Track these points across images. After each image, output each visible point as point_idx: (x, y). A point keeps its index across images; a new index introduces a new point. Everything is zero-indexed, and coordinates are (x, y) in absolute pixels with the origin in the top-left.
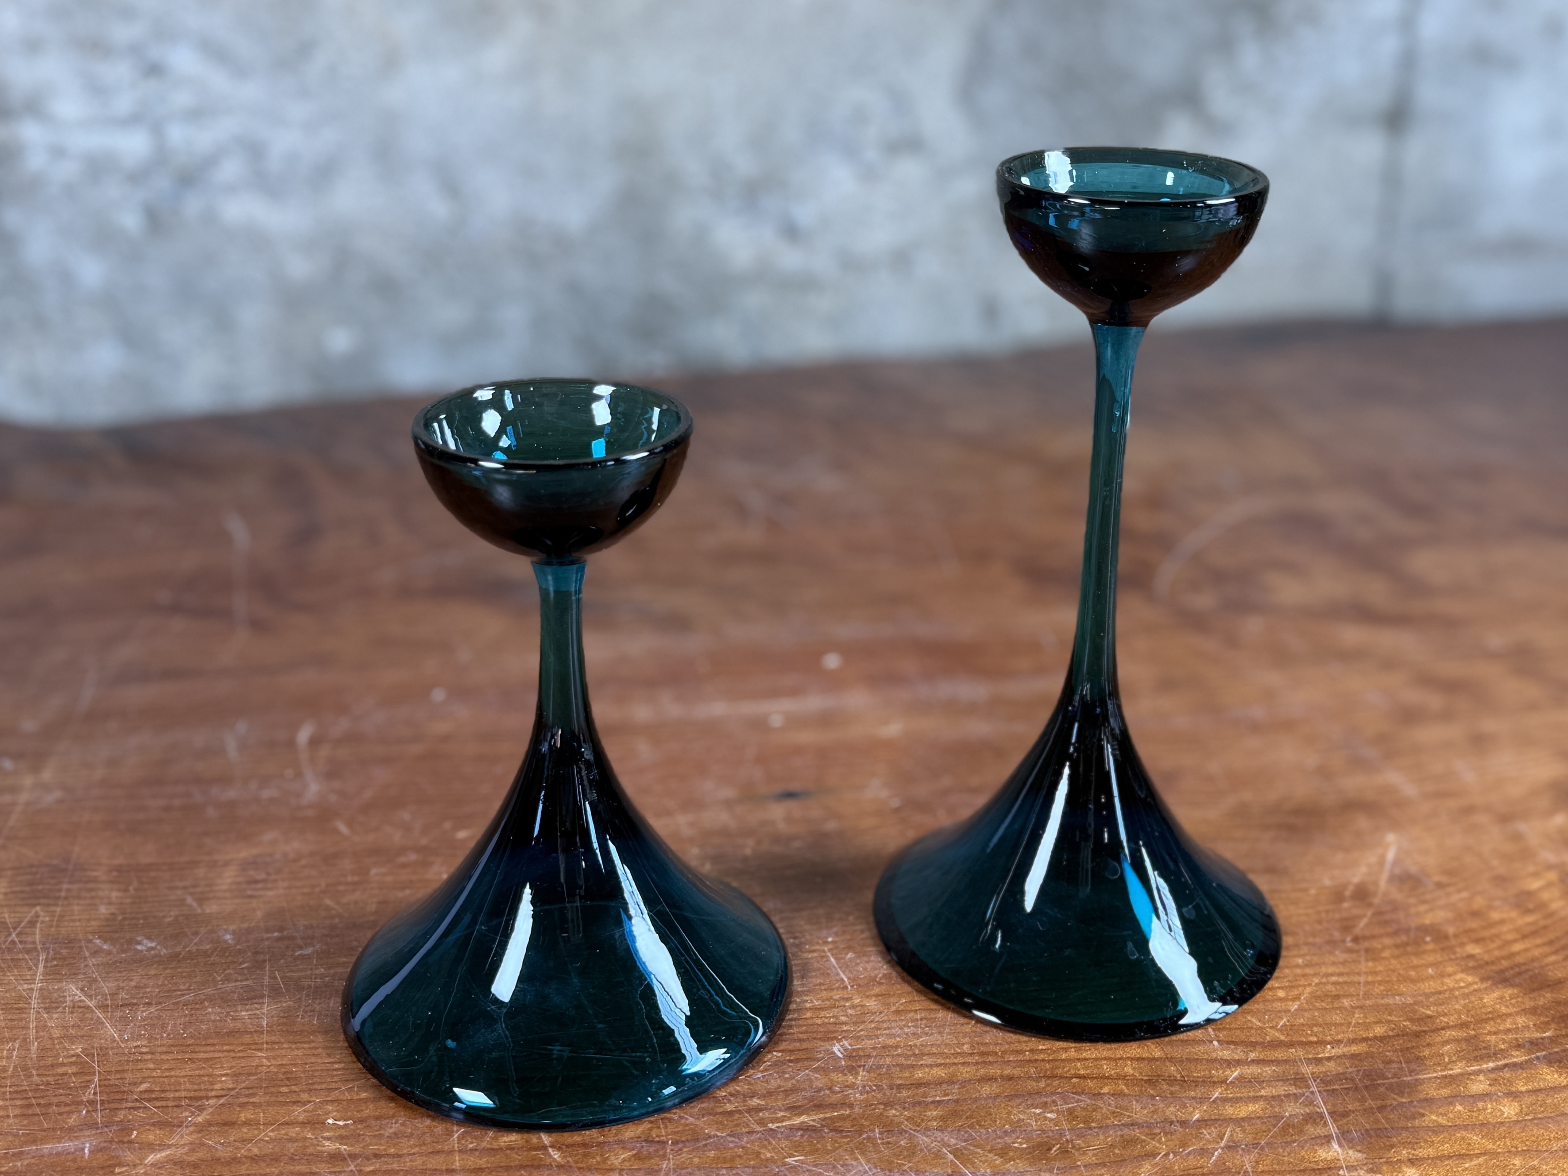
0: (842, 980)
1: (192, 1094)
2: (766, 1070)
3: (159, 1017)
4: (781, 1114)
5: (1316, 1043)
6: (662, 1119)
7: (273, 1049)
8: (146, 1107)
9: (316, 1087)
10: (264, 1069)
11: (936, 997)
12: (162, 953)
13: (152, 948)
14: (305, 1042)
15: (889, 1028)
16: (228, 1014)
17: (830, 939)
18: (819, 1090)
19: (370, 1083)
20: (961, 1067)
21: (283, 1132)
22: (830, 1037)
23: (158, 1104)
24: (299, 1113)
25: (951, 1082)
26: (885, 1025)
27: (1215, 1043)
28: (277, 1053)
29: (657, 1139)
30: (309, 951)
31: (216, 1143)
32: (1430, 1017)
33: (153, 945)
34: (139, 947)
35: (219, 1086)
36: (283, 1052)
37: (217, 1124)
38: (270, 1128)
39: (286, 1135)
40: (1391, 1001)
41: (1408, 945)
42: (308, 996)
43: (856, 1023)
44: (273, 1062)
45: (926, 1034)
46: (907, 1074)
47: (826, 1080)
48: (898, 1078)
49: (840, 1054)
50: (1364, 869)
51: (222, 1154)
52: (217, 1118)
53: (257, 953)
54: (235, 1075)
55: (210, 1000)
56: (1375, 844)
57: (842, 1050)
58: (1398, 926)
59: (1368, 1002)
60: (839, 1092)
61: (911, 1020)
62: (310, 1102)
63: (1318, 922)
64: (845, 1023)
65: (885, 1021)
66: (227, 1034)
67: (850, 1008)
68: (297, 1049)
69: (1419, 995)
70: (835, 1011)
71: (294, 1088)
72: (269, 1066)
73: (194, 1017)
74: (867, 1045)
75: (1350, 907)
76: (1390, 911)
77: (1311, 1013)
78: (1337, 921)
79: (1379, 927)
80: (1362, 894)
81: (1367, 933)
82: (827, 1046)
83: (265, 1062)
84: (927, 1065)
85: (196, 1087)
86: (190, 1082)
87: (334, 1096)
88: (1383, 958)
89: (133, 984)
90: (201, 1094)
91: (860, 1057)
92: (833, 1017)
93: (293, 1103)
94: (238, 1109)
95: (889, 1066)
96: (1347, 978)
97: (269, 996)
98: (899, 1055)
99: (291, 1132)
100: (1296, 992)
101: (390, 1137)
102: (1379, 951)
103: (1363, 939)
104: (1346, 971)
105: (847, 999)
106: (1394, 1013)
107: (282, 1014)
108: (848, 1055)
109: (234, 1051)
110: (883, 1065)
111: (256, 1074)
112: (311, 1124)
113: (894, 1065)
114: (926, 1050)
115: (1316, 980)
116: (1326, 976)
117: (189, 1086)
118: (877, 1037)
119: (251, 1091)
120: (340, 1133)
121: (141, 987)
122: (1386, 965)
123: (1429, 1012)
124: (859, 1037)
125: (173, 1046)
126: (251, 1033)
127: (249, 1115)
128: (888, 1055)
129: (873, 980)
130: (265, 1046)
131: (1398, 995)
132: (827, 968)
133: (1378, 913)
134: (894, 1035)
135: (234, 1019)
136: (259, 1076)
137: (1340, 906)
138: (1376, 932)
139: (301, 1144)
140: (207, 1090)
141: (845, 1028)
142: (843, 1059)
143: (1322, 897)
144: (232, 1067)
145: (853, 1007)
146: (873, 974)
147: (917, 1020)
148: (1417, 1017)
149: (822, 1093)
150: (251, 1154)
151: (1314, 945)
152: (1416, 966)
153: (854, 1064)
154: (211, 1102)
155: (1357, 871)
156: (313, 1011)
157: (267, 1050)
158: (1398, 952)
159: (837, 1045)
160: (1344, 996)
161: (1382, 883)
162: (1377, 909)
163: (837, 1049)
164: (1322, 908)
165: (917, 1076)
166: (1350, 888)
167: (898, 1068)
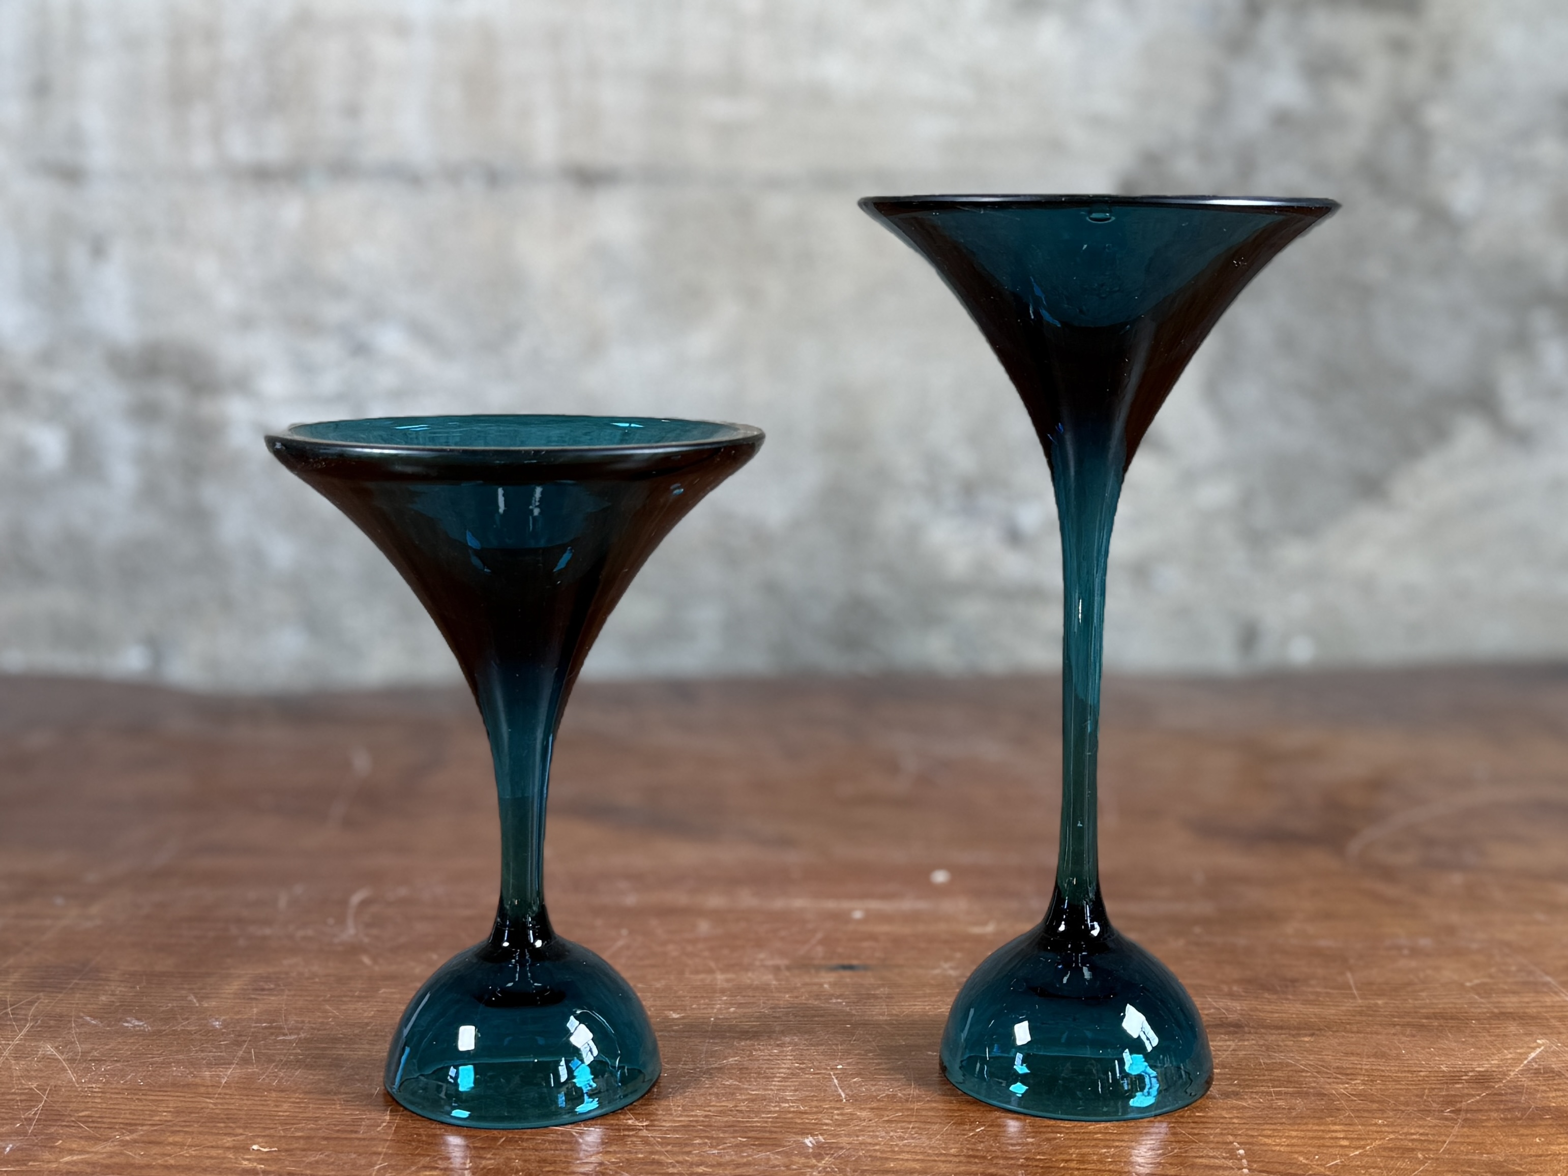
0: (840, 1095)
1: (127, 1121)
2: (724, 1149)
3: (122, 1070)
7: (224, 1098)
8: (80, 1127)
9: (254, 1125)
10: (208, 1110)
12: (147, 1030)
13: (138, 1026)
14: (258, 1096)
15: (873, 1131)
16: (191, 1073)
17: (840, 1067)
18: (774, 1166)
21: (205, 1152)
22: (805, 1132)
23: (91, 1125)
24: (228, 1141)
25: (924, 1172)
27: (1246, 1171)
28: (227, 1101)
30: (293, 1037)
31: (135, 1154)
32: (1520, 1172)
33: (141, 1023)
34: (126, 1024)
35: (157, 1118)
36: (233, 1101)
37: (143, 1142)
38: (193, 1149)
39: (208, 1154)
40: (1476, 1157)
41: (1520, 1119)
42: (276, 1066)
43: (839, 1125)
44: (220, 1107)
45: (913, 1138)
46: (878, 1163)
47: (786, 1160)
48: (866, 1165)
49: (810, 1145)
50: (1496, 1062)
51: (137, 1161)
52: (145, 1139)
53: (240, 1036)
54: (178, 1112)
55: (178, 1063)
56: (1520, 1045)
57: (814, 1142)
58: (1514, 1105)
59: (1447, 1156)
60: (796, 1170)
61: (902, 1128)
62: (241, 1134)
63: (1417, 1096)
64: (827, 1124)
65: (872, 1126)
66: (184, 1086)
67: (838, 1115)
68: (247, 1100)
69: (1513, 1155)
70: (820, 1116)
71: (231, 1125)
72: (213, 1109)
73: (157, 1073)
74: (844, 1140)
75: (1463, 1088)
76: (1511, 1094)
77: (1373, 1159)
78: (1443, 1096)
79: (1492, 1105)
80: (1483, 1080)
81: (1474, 1108)
82: (799, 1138)
83: (211, 1106)
84: (902, 1160)
85: (135, 1117)
86: (130, 1113)
87: (267, 1132)
88: (1483, 1126)
89: (107, 1047)
90: (138, 1122)
91: (831, 1148)
92: (815, 1119)
93: (225, 1134)
94: (169, 1134)
95: (860, 1156)
96: (1431, 1138)
97: (237, 1064)
98: (875, 1150)
99: (214, 1153)
100: (1362, 1143)
101: (310, 1163)
102: (1482, 1121)
103: (1467, 1111)
104: (1432, 1133)
105: (838, 1109)
106: (1476, 1166)
107: (244, 1076)
108: (819, 1146)
109: (184, 1097)
110: (854, 1156)
111: (198, 1113)
112: (235, 1149)
113: (865, 1157)
114: (907, 1149)
115: (1392, 1136)
116: (1406, 1134)
117: (128, 1116)
118: (858, 1136)
119: (188, 1124)
120: (261, 1156)
121: (115, 1050)
122: (1484, 1132)
123: (1520, 1169)
124: (838, 1135)
125: (126, 1089)
126: (208, 1086)
127: (178, 1139)
128: (862, 1150)
129: (874, 1098)
130: (216, 1096)
131: (1487, 1154)
132: (827, 1086)
133: (1495, 1094)
134: (877, 1137)
135: (195, 1076)
136: (201, 1115)
137: (1450, 1086)
138: (1486, 1107)
139: (218, 1161)
140: (145, 1120)
141: (825, 1128)
142: (812, 1148)
143: (1433, 1078)
144: (177, 1107)
145: (842, 1114)
146: (875, 1094)
147: (909, 1128)
148: (1501, 1171)
149: (777, 1169)
150: (166, 1163)
151: (1403, 1111)
152: (1523, 1135)
153: (823, 1152)
154: (145, 1128)
155: (1486, 1062)
156: (276, 1077)
157: (217, 1098)
158: (1505, 1124)
159: (811, 1139)
160: (1420, 1150)
161: (1512, 1074)
162: (1495, 1092)
163: (809, 1141)
164: (1428, 1086)
165: (886, 1166)
166: (1471, 1074)
167: (869, 1159)
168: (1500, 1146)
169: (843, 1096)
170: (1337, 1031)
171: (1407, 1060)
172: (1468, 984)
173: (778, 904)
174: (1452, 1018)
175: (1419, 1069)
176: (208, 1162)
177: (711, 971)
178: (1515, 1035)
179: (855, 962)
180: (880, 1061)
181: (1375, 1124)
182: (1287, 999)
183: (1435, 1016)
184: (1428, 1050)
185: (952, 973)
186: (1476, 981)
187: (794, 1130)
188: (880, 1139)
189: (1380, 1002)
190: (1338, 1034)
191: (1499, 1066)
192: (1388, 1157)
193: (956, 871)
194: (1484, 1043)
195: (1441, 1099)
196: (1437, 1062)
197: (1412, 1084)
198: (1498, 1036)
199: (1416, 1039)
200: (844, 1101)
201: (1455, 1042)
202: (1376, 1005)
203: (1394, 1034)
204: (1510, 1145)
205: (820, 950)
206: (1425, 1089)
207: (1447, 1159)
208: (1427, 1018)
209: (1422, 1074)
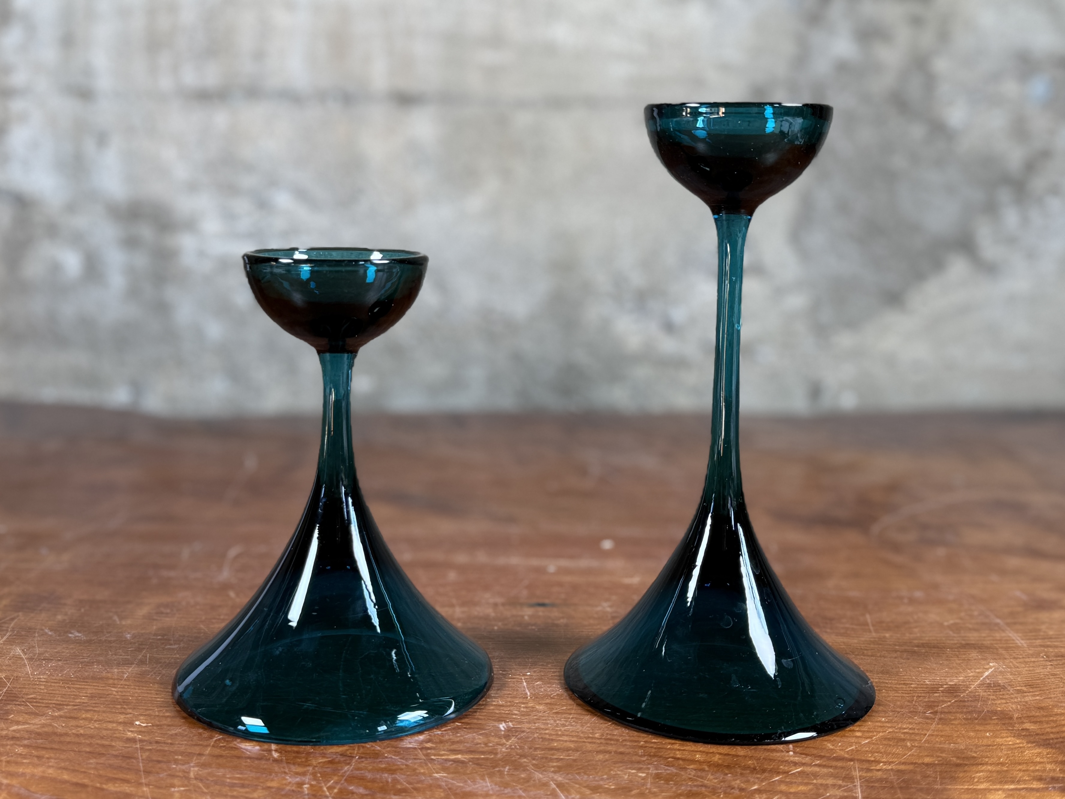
0: (526, 694)
1: (58, 702)
2: (445, 731)
3: (62, 667)
4: (443, 752)
5: (872, 761)
6: (359, 746)
7: (123, 688)
8: (27, 705)
9: (140, 708)
10: (112, 696)
11: (590, 709)
12: (83, 639)
13: (78, 636)
14: (146, 687)
15: (546, 720)
16: (106, 669)
17: (528, 674)
18: (477, 744)
19: (175, 709)
20: (588, 745)
21: (105, 725)
22: (501, 719)
23: (35, 704)
24: (121, 718)
25: (576, 750)
26: (544, 718)
27: (791, 753)
28: (125, 690)
29: (350, 755)
30: (176, 646)
31: (59, 726)
32: (975, 757)
33: (80, 635)
34: (70, 635)
35: (78, 701)
36: (129, 690)
37: (66, 717)
38: (98, 723)
39: (106, 727)
40: (946, 746)
41: (976, 719)
42: (161, 666)
43: (523, 715)
44: (120, 693)
45: (572, 725)
46: (546, 743)
47: (485, 740)
48: (538, 744)
49: (503, 729)
50: (962, 678)
51: (59, 731)
52: (68, 715)
53: (142, 644)
54: (92, 697)
55: (99, 662)
56: (978, 666)
57: (505, 727)
58: (973, 709)
59: (927, 745)
60: (491, 746)
61: (565, 718)
62: (131, 714)
63: (909, 701)
64: (516, 714)
65: (545, 716)
66: (99, 679)
67: (524, 708)
68: (139, 689)
69: (971, 745)
70: (512, 708)
71: (125, 706)
72: (115, 695)
73: (84, 669)
74: (525, 726)
75: (939, 696)
76: (971, 701)
77: (877, 746)
78: (925, 702)
79: (958, 708)
80: (953, 691)
81: (946, 710)
82: (496, 724)
83: (114, 693)
84: (563, 741)
85: (64, 699)
86: (62, 697)
87: (148, 712)
88: (952, 724)
89: (56, 651)
90: (64, 703)
91: (517, 731)
92: (509, 711)
93: (120, 713)
94: (84, 712)
95: (535, 738)
96: (916, 731)
97: (136, 664)
98: (545, 734)
99: (110, 726)
100: (871, 734)
101: (172, 735)
102: (951, 720)
103: (941, 713)
104: (918, 728)
105: (524, 703)
106: (946, 752)
107: (139, 673)
108: (509, 730)
109: (98, 686)
110: (531, 737)
111: (105, 698)
112: (124, 723)
113: (539, 738)
114: (567, 733)
115: (890, 730)
116: (900, 728)
117: (59, 699)
118: (535, 723)
119: (97, 705)
120: (140, 729)
121: (59, 653)
122: (952, 728)
123: (975, 755)
124: (522, 722)
125: (61, 680)
126: (114, 679)
127: (88, 715)
128: (537, 733)
129: (548, 696)
130: (119, 686)
131: (954, 743)
132: (519, 687)
133: (961, 701)
134: (548, 724)
135: (108, 672)
136: (107, 699)
137: (931, 695)
138: (954, 710)
139: (112, 732)
140: (70, 702)
141: (514, 717)
142: (504, 731)
143: (919, 689)
144: (92, 693)
145: (526, 707)
146: (550, 693)
147: (569, 718)
148: (963, 756)
149: (479, 746)
150: (78, 733)
151: (899, 712)
152: (978, 731)
153: (510, 734)
154: (68, 707)
155: (955, 678)
156: (160, 673)
157: (119, 688)
158: (966, 722)
159: (504, 724)
160: (909, 740)
161: (973, 687)
162: (961, 699)
163: (502, 726)
164: (916, 695)
165: (552, 745)
166: (945, 686)
167: (541, 740)
168: (962, 738)
169: (529, 694)
170: (858, 655)
171: (903, 676)
172: (946, 624)
173: (502, 561)
174: (934, 647)
175: (911, 682)
176: (105, 733)
177: (452, 606)
178: (975, 659)
179: (547, 601)
180: (555, 670)
181: (880, 721)
182: (826, 632)
183: (923, 645)
184: (918, 669)
185: (609, 609)
186: (951, 622)
187: (493, 718)
188: (550, 726)
189: (887, 635)
190: (858, 657)
191: (964, 681)
192: (887, 745)
193: (619, 542)
194: (955, 665)
195: (925, 704)
196: (923, 678)
197: (906, 693)
198: (964, 660)
199: (909, 661)
200: (529, 698)
201: (935, 663)
202: (885, 637)
203: (896, 658)
204: (969, 738)
205: (525, 593)
206: (914, 696)
207: (927, 747)
208: (918, 646)
209: (913, 686)
